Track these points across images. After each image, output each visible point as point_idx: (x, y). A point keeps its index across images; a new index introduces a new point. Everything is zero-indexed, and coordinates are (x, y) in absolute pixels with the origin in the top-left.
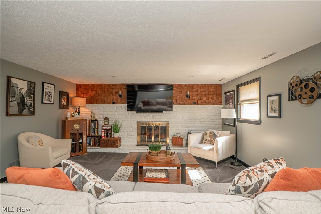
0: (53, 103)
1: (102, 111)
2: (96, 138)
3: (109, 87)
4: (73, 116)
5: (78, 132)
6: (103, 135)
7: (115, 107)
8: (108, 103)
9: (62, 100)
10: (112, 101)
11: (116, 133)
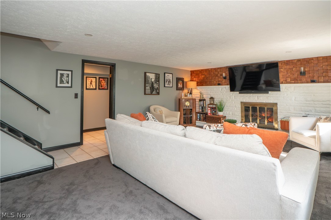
0: (172, 86)
1: (209, 92)
2: (204, 115)
3: (215, 71)
4: (186, 96)
5: (189, 108)
6: (209, 112)
7: (220, 89)
8: (215, 85)
9: (179, 84)
10: (217, 83)
11: (220, 111)
